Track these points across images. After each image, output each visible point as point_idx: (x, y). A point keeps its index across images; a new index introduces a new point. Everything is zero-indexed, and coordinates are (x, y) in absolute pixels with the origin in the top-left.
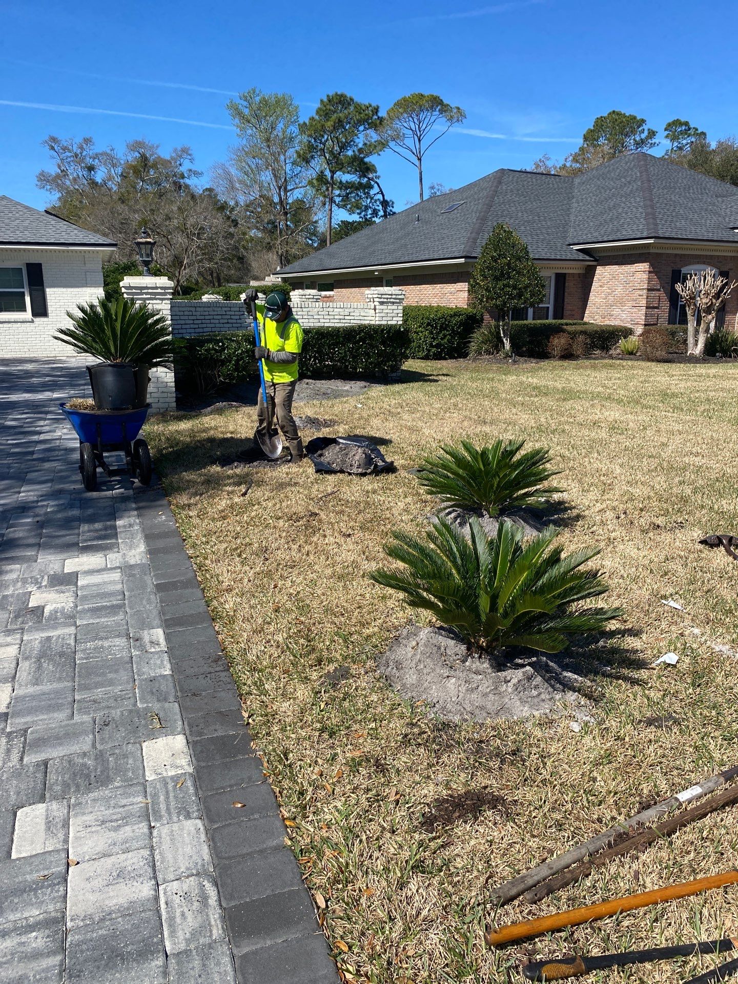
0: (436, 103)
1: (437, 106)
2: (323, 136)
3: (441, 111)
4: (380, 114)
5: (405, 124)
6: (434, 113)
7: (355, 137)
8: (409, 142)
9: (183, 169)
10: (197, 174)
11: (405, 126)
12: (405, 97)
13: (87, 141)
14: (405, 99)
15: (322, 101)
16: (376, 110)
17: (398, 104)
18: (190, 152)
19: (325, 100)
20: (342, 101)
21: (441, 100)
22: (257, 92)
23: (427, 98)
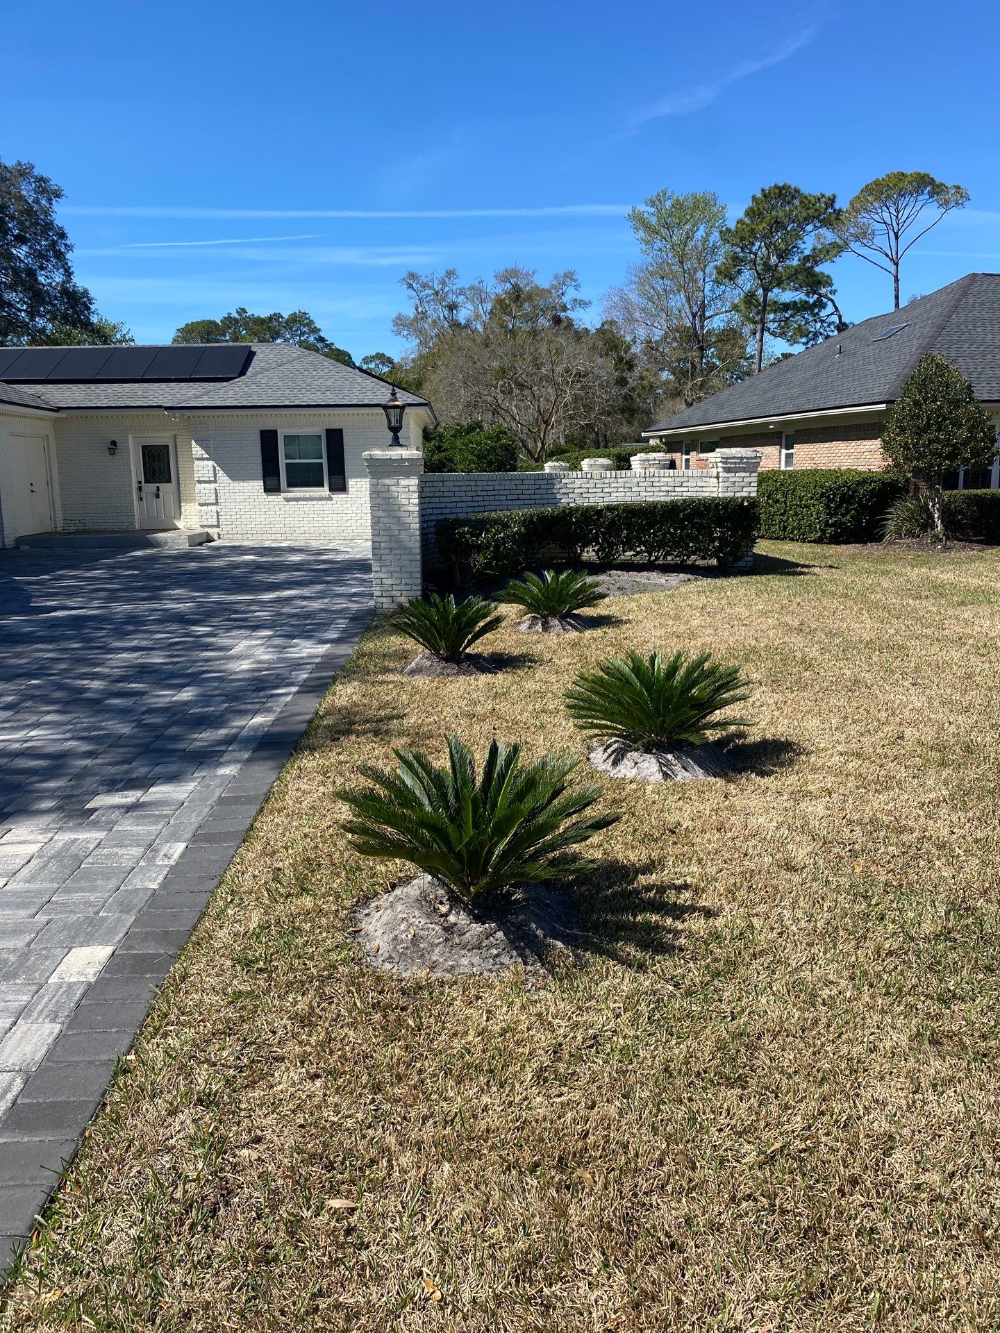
0: (925, 184)
1: (926, 187)
2: (753, 244)
3: (931, 194)
4: (837, 206)
5: (876, 217)
6: (920, 198)
7: (800, 242)
8: (881, 241)
9: (565, 299)
10: (583, 304)
11: (877, 219)
12: (877, 180)
13: (450, 273)
14: (876, 183)
15: (754, 198)
16: (832, 201)
17: (868, 190)
18: (575, 277)
19: (759, 195)
20: (783, 194)
21: (932, 179)
22: (669, 194)
23: (910, 178)
